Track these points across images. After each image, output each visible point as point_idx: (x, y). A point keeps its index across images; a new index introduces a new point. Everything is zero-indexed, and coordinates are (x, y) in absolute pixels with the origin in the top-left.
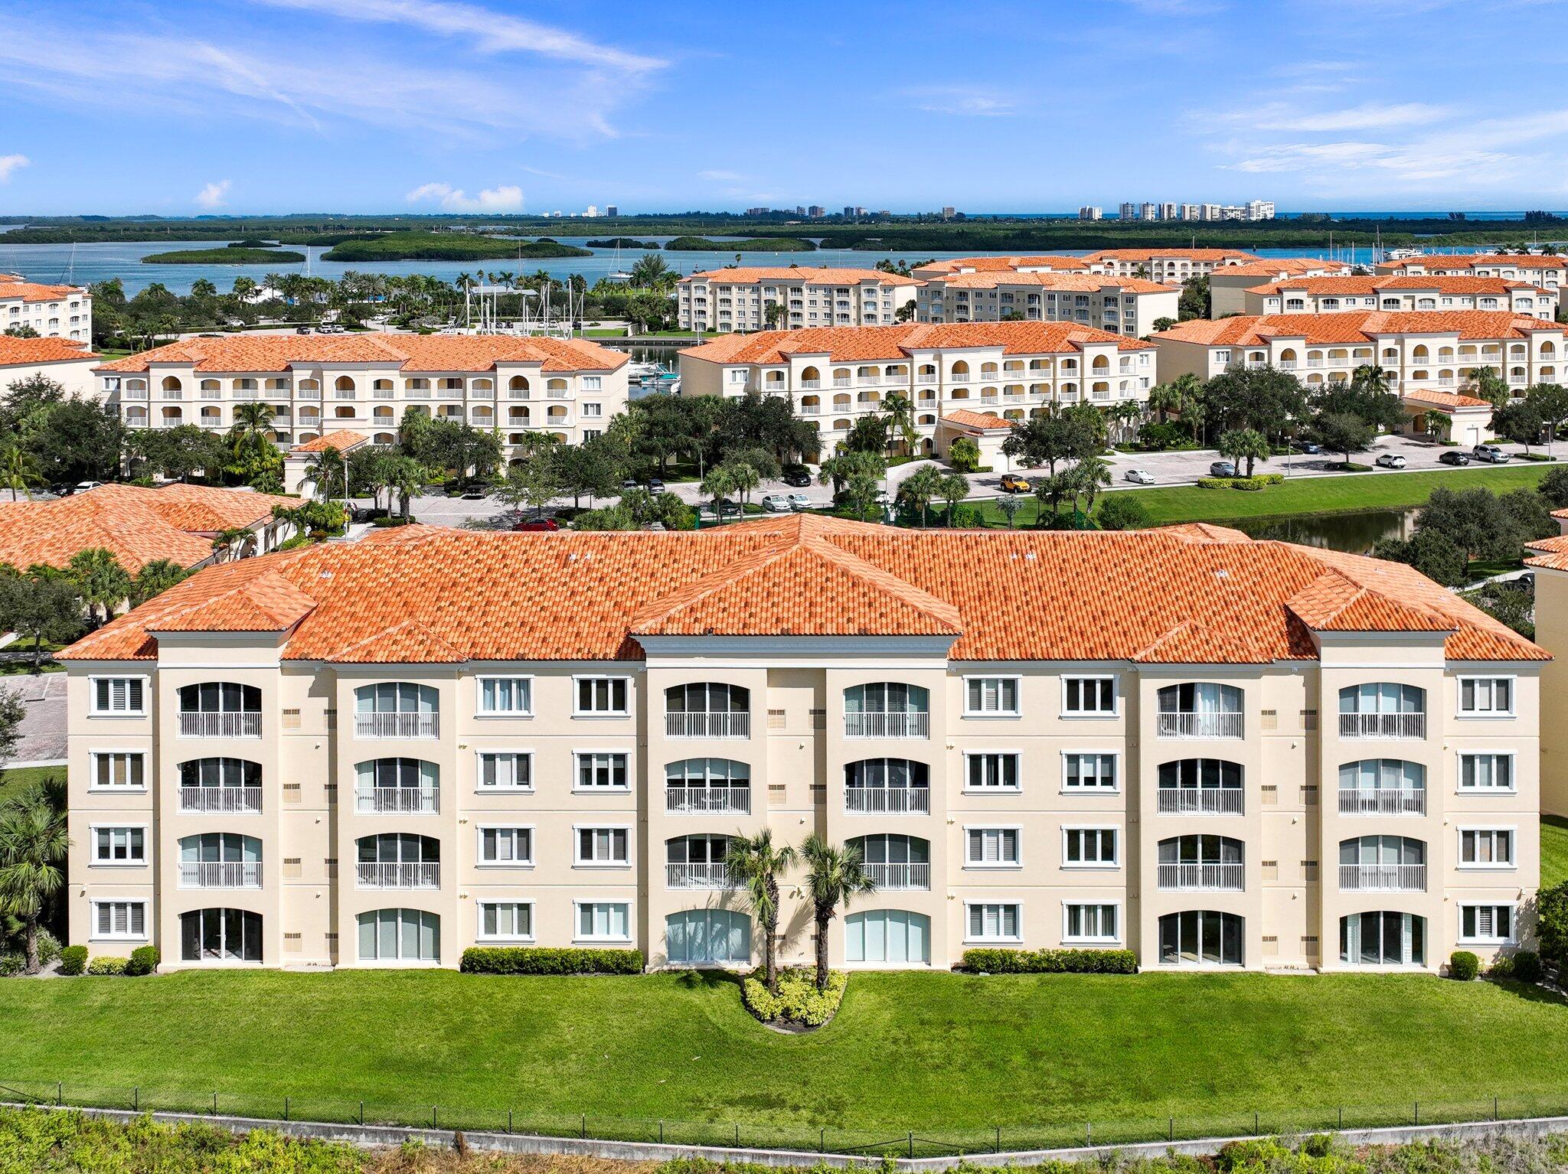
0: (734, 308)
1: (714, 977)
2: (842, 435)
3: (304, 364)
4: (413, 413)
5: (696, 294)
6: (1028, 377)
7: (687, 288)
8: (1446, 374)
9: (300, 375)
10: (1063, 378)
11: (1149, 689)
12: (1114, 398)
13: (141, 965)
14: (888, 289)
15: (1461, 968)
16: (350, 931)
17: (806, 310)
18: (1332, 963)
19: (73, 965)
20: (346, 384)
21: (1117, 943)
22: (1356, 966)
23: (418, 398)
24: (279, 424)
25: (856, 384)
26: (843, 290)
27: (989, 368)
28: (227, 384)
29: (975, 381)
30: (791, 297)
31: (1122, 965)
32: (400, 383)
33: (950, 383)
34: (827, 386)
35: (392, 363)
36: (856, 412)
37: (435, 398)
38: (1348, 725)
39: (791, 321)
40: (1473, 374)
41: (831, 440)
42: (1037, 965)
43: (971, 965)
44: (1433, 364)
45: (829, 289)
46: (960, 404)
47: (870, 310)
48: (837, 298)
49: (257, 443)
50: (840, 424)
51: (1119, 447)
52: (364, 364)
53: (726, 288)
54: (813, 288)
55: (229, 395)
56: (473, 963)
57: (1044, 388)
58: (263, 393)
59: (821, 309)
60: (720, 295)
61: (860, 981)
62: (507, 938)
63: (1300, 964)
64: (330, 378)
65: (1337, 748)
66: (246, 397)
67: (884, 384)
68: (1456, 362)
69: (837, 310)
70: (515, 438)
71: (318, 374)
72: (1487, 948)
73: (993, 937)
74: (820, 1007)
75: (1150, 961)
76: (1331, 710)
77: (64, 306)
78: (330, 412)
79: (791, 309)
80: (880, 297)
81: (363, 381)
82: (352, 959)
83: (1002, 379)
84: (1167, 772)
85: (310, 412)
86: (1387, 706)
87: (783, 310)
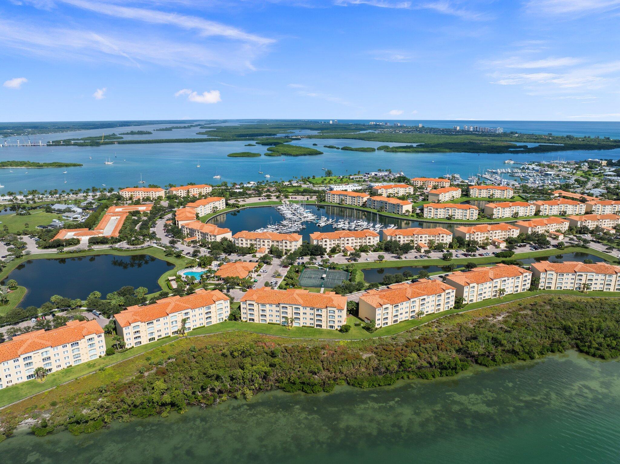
0: (335, 199)
1: (284, 326)
2: (330, 249)
3: (258, 239)
4: (273, 245)
5: (329, 195)
6: (359, 241)
7: (327, 194)
8: (425, 240)
9: (258, 240)
10: (364, 241)
11: (315, 309)
12: (372, 244)
13: (246, 321)
14: (362, 198)
15: (337, 330)
16: (260, 321)
17: (348, 200)
18: (328, 328)
19: (242, 321)
20: (264, 241)
21: (313, 326)
22: (330, 329)
23: (273, 243)
24: (255, 246)
25: (333, 242)
26: (354, 197)
27: (352, 240)
28: (249, 240)
29: (350, 242)
30: (345, 198)
31: (313, 327)
32: (271, 242)
33: (346, 242)
34: (328, 243)
35: (269, 239)
36: (333, 246)
37: (275, 244)
38: (329, 313)
39: (345, 202)
40: (430, 240)
41: (328, 250)
42: (308, 327)
43: (303, 326)
44: (424, 239)
45: (352, 197)
46: (348, 245)
47: (359, 201)
48: (353, 198)
49: (253, 249)
50: (330, 248)
51: (372, 251)
52: (266, 239)
53: (334, 195)
54: (349, 196)
55: (249, 242)
56: (269, 323)
57: (361, 242)
58: (253, 242)
59: (351, 200)
60: (333, 196)
61: (295, 327)
62: (271, 322)
63: (326, 328)
64: (262, 241)
65: (329, 314)
66: (251, 242)
67: (337, 242)
68: (428, 238)
69: (353, 201)
70: (285, 249)
71: (260, 239)
72: (339, 328)
73: (305, 325)
74: (291, 329)
75: (315, 327)
76: (328, 312)
77: (221, 201)
78: (262, 245)
79: (345, 200)
80: (361, 199)
81: (266, 241)
82: (260, 322)
83: (355, 241)
84: (317, 315)
85: (259, 245)
86: (332, 312)
87: (344, 200)
